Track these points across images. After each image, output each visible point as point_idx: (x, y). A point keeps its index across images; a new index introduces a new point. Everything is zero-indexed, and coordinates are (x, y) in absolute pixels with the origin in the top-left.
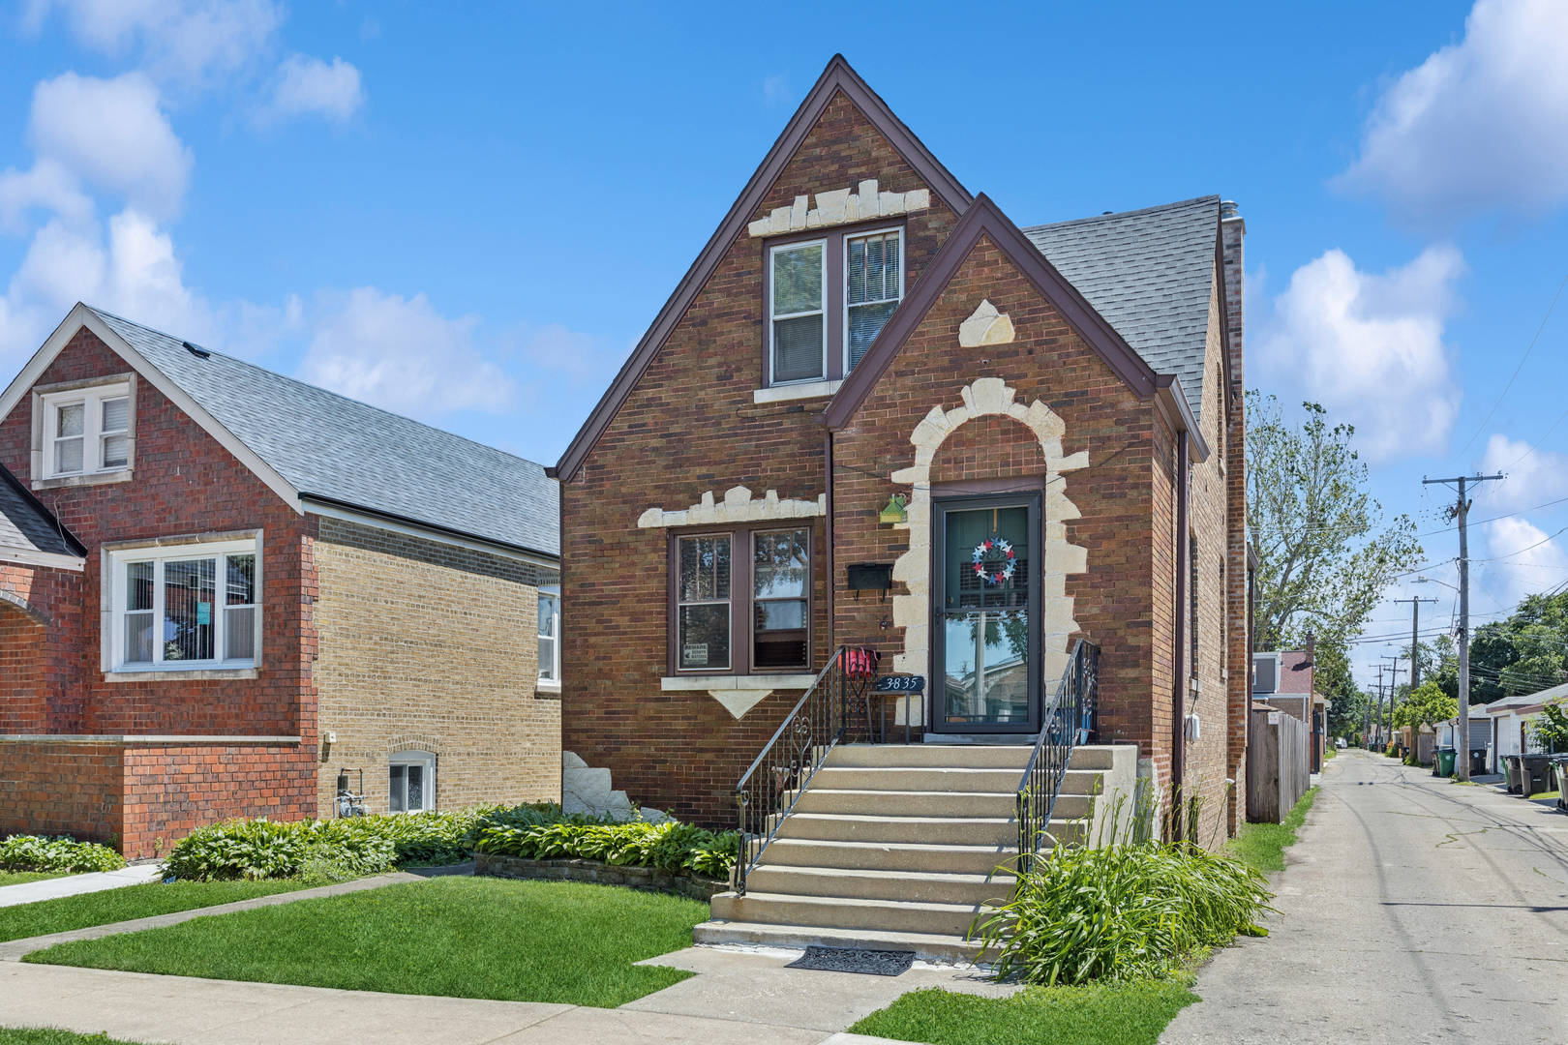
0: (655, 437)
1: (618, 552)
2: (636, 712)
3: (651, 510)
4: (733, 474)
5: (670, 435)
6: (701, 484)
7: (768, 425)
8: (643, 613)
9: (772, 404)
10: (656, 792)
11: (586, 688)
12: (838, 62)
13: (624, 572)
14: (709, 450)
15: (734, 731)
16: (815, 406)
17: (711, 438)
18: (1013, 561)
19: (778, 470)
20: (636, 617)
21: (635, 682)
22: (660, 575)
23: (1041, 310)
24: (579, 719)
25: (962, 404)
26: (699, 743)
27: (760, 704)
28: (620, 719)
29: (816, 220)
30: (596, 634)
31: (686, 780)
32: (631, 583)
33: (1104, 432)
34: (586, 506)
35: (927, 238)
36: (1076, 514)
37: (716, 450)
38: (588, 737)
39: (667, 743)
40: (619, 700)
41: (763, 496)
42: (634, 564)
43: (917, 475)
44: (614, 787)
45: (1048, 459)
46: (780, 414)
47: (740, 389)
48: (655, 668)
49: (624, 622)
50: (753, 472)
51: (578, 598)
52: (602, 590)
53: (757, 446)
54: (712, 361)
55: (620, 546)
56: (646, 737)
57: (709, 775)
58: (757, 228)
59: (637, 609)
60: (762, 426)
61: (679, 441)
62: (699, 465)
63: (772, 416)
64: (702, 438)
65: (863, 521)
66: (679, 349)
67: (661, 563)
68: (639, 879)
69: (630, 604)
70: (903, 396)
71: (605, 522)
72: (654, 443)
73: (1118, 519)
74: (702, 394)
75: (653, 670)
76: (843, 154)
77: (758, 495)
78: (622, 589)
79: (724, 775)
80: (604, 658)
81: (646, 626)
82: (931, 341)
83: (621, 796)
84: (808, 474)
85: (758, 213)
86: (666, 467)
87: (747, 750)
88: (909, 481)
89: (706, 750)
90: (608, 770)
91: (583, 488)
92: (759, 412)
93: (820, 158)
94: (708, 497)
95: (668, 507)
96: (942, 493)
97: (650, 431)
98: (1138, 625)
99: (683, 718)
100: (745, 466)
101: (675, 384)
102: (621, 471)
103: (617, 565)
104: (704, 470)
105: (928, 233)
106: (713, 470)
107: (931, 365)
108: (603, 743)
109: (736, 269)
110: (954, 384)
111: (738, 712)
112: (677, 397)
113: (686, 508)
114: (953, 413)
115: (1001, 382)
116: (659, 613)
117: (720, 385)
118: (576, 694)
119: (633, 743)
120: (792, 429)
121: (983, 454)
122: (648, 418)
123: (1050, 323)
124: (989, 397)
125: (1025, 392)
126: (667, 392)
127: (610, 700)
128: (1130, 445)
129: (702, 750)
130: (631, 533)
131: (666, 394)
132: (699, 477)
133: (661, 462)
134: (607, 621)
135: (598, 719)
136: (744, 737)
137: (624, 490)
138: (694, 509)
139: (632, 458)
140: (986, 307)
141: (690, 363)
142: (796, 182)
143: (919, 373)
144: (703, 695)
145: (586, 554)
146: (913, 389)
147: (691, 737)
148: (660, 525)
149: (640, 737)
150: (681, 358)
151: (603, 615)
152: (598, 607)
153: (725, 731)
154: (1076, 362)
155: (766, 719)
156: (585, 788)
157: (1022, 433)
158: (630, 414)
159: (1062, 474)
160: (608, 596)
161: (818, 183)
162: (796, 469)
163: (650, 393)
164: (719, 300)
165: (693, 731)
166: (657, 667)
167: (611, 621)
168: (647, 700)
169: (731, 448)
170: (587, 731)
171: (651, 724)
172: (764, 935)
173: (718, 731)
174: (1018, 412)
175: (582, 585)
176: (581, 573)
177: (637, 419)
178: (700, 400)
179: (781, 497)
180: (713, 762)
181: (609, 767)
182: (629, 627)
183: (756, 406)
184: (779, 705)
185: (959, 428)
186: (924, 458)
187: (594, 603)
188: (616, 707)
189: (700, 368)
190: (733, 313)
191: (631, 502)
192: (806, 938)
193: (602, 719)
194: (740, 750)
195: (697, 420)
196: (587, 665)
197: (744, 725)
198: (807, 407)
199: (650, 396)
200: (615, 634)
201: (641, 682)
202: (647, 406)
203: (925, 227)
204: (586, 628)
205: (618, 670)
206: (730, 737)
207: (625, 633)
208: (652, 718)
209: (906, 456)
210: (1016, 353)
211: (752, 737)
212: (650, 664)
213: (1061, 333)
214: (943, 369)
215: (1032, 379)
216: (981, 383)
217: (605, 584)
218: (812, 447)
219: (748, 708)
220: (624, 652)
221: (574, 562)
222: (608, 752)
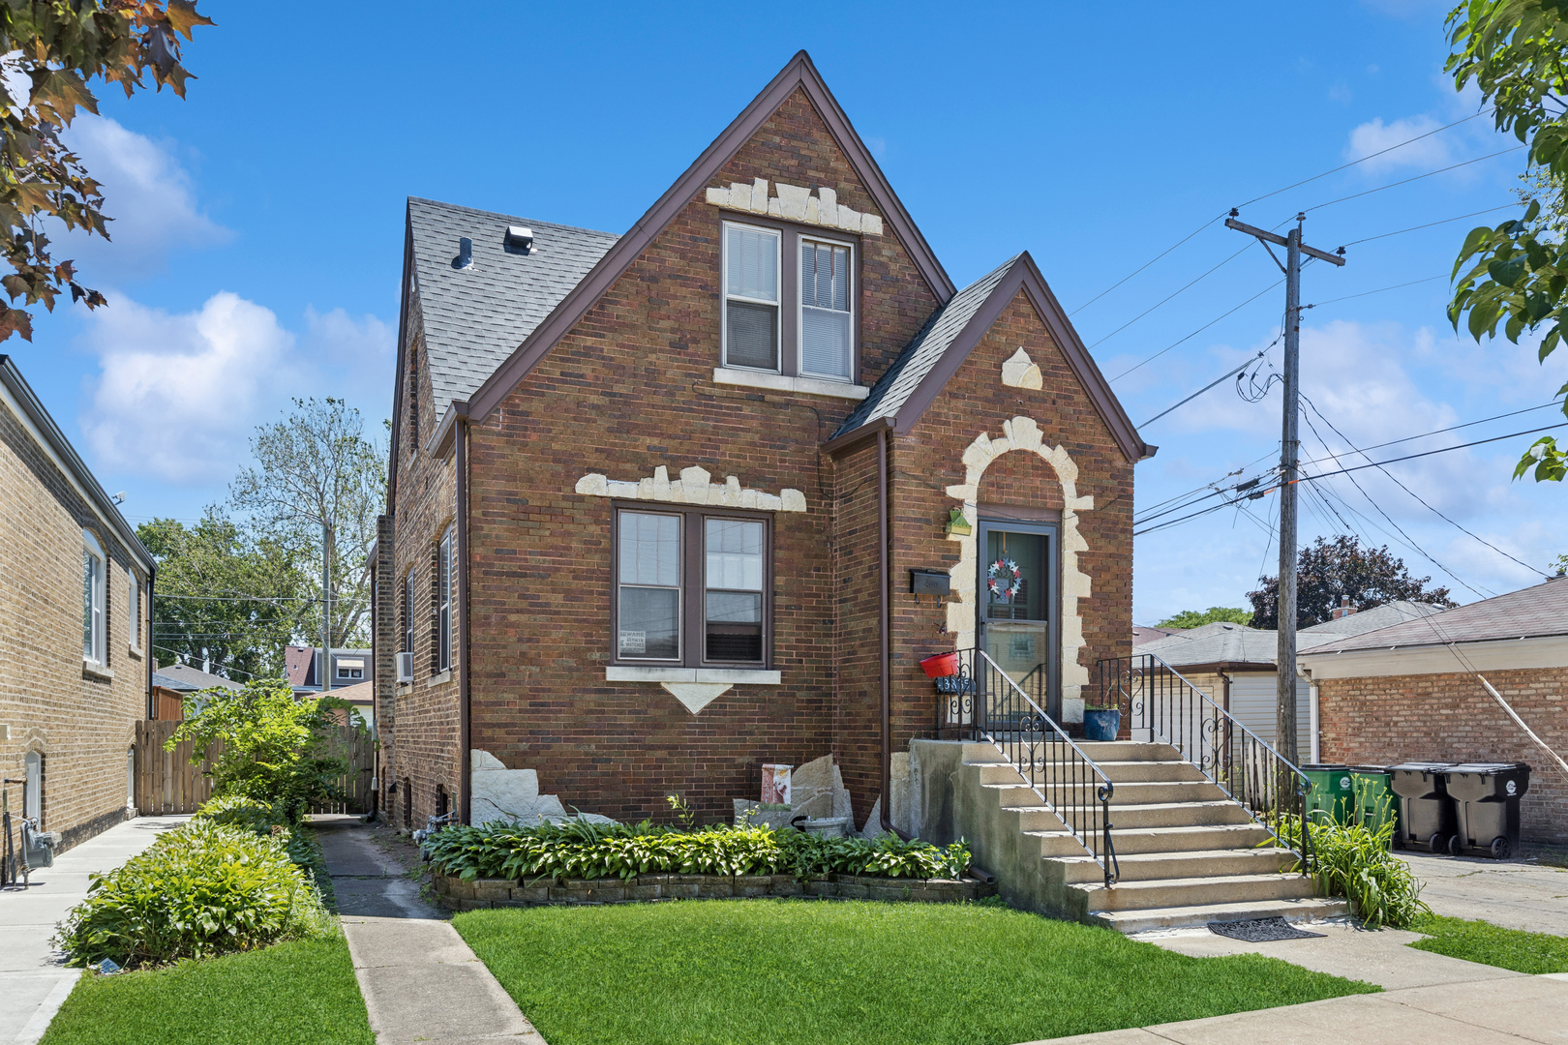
0: (596, 393)
1: (548, 517)
2: (571, 705)
3: (592, 476)
4: (688, 451)
5: (614, 395)
6: (653, 456)
7: (727, 408)
8: (582, 592)
9: (732, 387)
10: (597, 795)
11: (503, 675)
12: (803, 59)
13: (558, 541)
14: (661, 421)
15: (689, 726)
16: (776, 398)
17: (664, 407)
18: (1018, 580)
19: (738, 456)
20: (570, 595)
21: (570, 669)
22: (604, 551)
23: (1061, 368)
24: (493, 712)
25: (1003, 436)
26: (649, 739)
27: (718, 699)
28: (551, 712)
29: (775, 209)
30: (518, 611)
31: (634, 781)
32: (566, 556)
33: (1105, 483)
34: (503, 456)
35: (882, 264)
36: (1085, 548)
37: (670, 423)
38: (508, 733)
39: (612, 740)
40: (549, 690)
41: (724, 482)
42: (569, 534)
43: (967, 492)
44: (542, 792)
45: (1066, 498)
46: (740, 399)
47: (696, 362)
48: (596, 656)
49: (557, 599)
50: (710, 453)
51: (491, 565)
52: (526, 560)
53: (715, 427)
54: (664, 324)
55: (552, 511)
56: (584, 733)
57: (661, 774)
58: (715, 196)
59: (574, 586)
60: (721, 407)
61: (626, 403)
62: (649, 435)
63: (732, 399)
64: (653, 406)
65: (920, 528)
66: (625, 301)
67: (605, 537)
68: (755, 889)
69: (563, 578)
70: (956, 417)
71: (531, 480)
72: (594, 399)
73: (1111, 555)
74: (652, 357)
75: (594, 657)
76: (803, 152)
77: (717, 479)
78: (554, 562)
79: (677, 774)
80: (529, 640)
81: (585, 606)
82: (979, 371)
83: (552, 802)
84: (769, 466)
85: (717, 182)
86: (610, 430)
87: (705, 747)
88: (961, 497)
89: (659, 748)
90: (534, 772)
91: (499, 434)
92: (717, 391)
93: (779, 148)
94: (661, 472)
95: (613, 475)
96: (984, 513)
97: (590, 385)
98: (1123, 643)
99: (630, 712)
100: (702, 446)
101: (620, 339)
102: (552, 423)
103: (547, 533)
104: (656, 442)
105: (881, 259)
106: (666, 443)
107: (979, 393)
108: (528, 740)
109: (691, 232)
110: (997, 416)
111: (695, 708)
112: (622, 353)
113: (636, 480)
114: (997, 442)
115: (1034, 423)
116: (600, 593)
117: (674, 352)
118: (491, 681)
119: (567, 740)
120: (753, 418)
121: (1018, 484)
122: (586, 369)
123: (1068, 382)
124: (1023, 434)
125: (1051, 436)
126: (611, 345)
127: (537, 690)
128: (1120, 497)
129: (651, 748)
130: (565, 498)
131: (608, 346)
132: (649, 448)
133: (603, 423)
134: (533, 597)
135: (520, 711)
136: (700, 733)
137: (555, 446)
138: (646, 482)
139: (567, 410)
140: (1021, 354)
141: (638, 319)
142: (756, 163)
143: (969, 398)
144: (655, 688)
145: (503, 515)
146: (964, 412)
147: (641, 733)
148: (604, 494)
149: (576, 733)
150: (628, 311)
151: (527, 589)
152: (522, 580)
153: (680, 727)
154: (1085, 420)
155: (725, 714)
156: (504, 793)
157: (1046, 471)
158: (562, 360)
159: (1077, 512)
160: (533, 567)
161: (777, 173)
162: (757, 459)
163: (590, 341)
164: (672, 260)
165: (642, 726)
166: (598, 654)
167: (539, 597)
168: (586, 691)
169: (687, 424)
170: (506, 725)
171: (592, 719)
172: (1173, 919)
173: (672, 726)
174: (1045, 452)
175: (497, 551)
176: (497, 536)
177: (571, 367)
178: (651, 363)
179: (743, 485)
180: (665, 760)
181: (536, 768)
182: (562, 606)
183: (714, 385)
184: (738, 700)
185: (1001, 456)
186: (973, 477)
187: (514, 574)
188: (545, 698)
189: (650, 328)
190: (688, 279)
191: (565, 462)
192: (1205, 917)
193: (526, 711)
194: (697, 747)
195: (646, 384)
196: (505, 647)
197: (700, 720)
198: (768, 397)
199: (589, 344)
200: (544, 612)
201: (578, 670)
202: (585, 355)
203: (879, 254)
204: (504, 604)
205: (547, 655)
206: (685, 733)
207: (558, 613)
208: (591, 712)
209: (959, 475)
210: (1045, 401)
211: (709, 733)
212: (590, 650)
213: (1076, 392)
214: (987, 400)
215: (1055, 425)
216: (1017, 419)
217: (530, 553)
218: (772, 440)
219: (706, 703)
220: (556, 634)
221: (487, 522)
222: (535, 751)
